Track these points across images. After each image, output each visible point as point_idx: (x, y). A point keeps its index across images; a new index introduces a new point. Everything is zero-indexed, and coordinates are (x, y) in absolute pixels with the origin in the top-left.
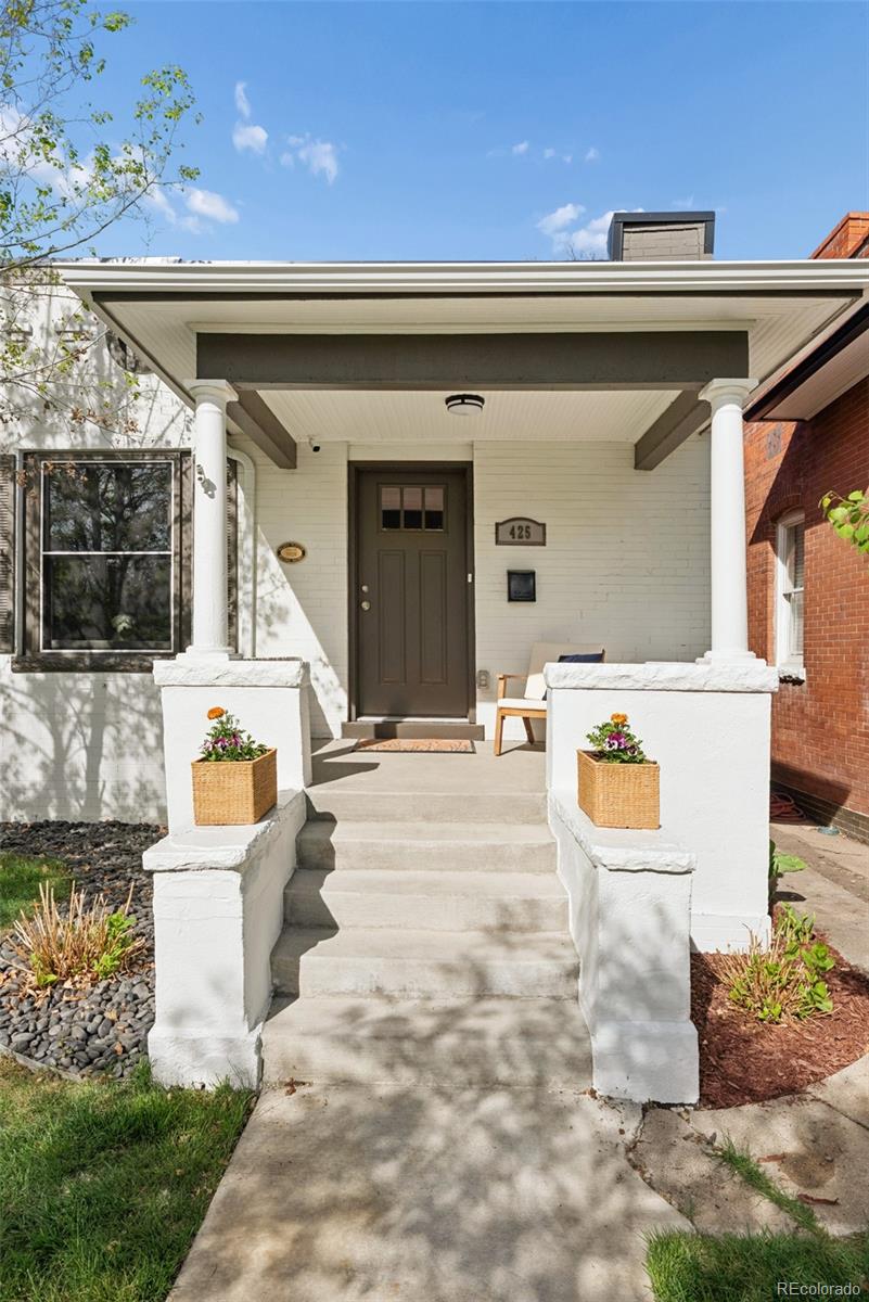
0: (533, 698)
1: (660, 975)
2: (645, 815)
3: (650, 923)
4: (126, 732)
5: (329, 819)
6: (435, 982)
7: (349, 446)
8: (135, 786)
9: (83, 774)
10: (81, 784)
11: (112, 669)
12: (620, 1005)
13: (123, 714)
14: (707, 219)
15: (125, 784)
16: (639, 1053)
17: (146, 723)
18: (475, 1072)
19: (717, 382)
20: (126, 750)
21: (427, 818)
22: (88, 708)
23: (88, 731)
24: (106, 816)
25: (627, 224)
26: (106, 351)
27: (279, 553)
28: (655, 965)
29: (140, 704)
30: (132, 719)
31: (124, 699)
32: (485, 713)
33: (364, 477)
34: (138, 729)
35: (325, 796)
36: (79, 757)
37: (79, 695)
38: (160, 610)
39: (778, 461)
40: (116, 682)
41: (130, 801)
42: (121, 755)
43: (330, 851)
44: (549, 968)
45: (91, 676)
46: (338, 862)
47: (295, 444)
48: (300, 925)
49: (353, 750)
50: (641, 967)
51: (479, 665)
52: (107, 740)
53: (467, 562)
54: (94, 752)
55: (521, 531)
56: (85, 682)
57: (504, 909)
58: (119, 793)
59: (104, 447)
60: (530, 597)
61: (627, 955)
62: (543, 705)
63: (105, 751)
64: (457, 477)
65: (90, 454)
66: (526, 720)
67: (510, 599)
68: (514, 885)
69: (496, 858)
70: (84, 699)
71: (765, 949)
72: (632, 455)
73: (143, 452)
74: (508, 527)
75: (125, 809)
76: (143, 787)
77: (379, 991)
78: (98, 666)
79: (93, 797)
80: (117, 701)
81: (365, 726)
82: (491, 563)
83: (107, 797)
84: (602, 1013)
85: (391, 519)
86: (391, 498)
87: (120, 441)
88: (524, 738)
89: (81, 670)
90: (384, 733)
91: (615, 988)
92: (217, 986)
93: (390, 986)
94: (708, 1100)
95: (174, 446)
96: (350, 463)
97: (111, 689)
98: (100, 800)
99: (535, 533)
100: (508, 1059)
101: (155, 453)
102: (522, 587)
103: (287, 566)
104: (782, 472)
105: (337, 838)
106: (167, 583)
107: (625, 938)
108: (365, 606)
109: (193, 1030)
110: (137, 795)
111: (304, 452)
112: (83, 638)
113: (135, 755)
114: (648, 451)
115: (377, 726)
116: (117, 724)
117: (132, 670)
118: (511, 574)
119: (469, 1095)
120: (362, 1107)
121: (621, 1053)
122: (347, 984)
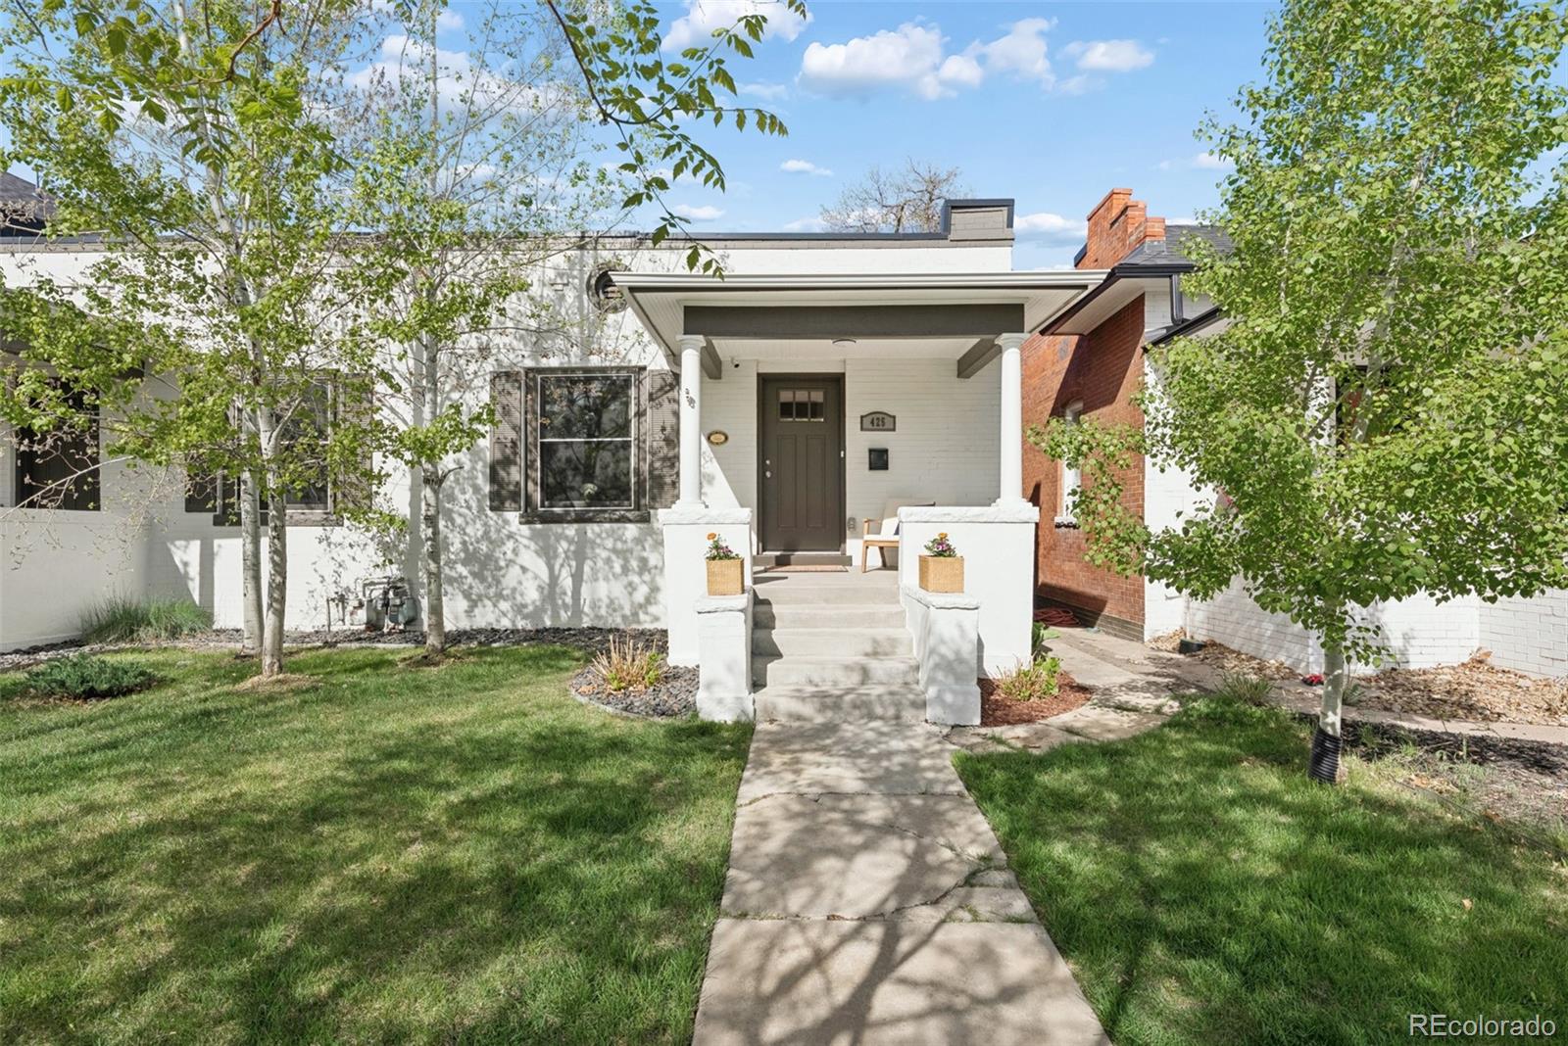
0: (887, 533)
1: (960, 660)
2: (957, 585)
3: (956, 633)
4: (600, 563)
5: (767, 602)
6: (840, 675)
7: (758, 362)
8: (606, 601)
9: (569, 593)
10: (568, 600)
11: (591, 520)
12: (940, 676)
13: (598, 551)
14: (1009, 204)
15: (600, 600)
16: (949, 698)
17: (614, 557)
18: (864, 711)
19: (1005, 335)
20: (600, 575)
21: (827, 601)
22: (572, 548)
23: (573, 563)
24: (586, 623)
25: (953, 207)
26: (585, 296)
27: (709, 438)
28: (957, 653)
29: (609, 544)
30: (604, 554)
31: (598, 541)
32: (853, 546)
33: (768, 383)
34: (608, 561)
35: (763, 591)
36: (566, 582)
37: (567, 538)
38: (623, 478)
39: (1066, 363)
40: (592, 530)
41: (603, 612)
42: (596, 580)
43: (773, 617)
44: (903, 667)
45: (576, 526)
46: (778, 623)
47: (720, 362)
48: (761, 654)
49: (765, 571)
50: (951, 656)
51: (848, 514)
52: (587, 569)
53: (841, 444)
54: (578, 578)
55: (878, 421)
56: (571, 530)
57: (875, 641)
58: (594, 606)
59: (584, 365)
60: (885, 466)
61: (943, 650)
62: (896, 538)
63: (585, 577)
64: (835, 383)
65: (573, 370)
66: (881, 548)
67: (871, 468)
68: (881, 632)
69: (871, 620)
70: (570, 541)
71: (1025, 668)
72: (955, 368)
73: (612, 368)
74: (869, 419)
75: (598, 617)
76: (612, 602)
77: (810, 682)
78: (581, 519)
79: (577, 611)
80: (594, 542)
81: (770, 557)
82: (857, 444)
83: (586, 609)
84: (931, 681)
85: (786, 409)
86: (786, 396)
87: (595, 361)
88: (879, 564)
89: (569, 522)
90: (781, 562)
91: (937, 666)
92: (730, 669)
93: (816, 679)
94: (984, 724)
95: (633, 364)
96: (759, 375)
97: (590, 534)
98: (582, 612)
99: (888, 422)
100: (882, 705)
101: (619, 369)
102: (879, 460)
103: (717, 448)
104: (1069, 371)
105: (776, 609)
106: (628, 459)
107: (943, 642)
108: (768, 474)
109: (718, 692)
110: (608, 607)
111: (727, 368)
112: (568, 499)
113: (606, 579)
114: (966, 367)
115: (777, 557)
116: (594, 559)
117: (605, 521)
118: (871, 451)
119: (862, 721)
120: (808, 725)
121: (939, 699)
122: (793, 678)
